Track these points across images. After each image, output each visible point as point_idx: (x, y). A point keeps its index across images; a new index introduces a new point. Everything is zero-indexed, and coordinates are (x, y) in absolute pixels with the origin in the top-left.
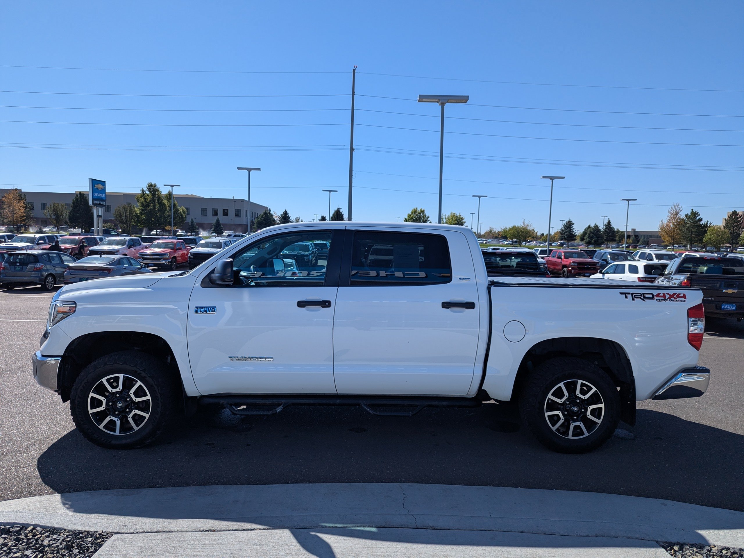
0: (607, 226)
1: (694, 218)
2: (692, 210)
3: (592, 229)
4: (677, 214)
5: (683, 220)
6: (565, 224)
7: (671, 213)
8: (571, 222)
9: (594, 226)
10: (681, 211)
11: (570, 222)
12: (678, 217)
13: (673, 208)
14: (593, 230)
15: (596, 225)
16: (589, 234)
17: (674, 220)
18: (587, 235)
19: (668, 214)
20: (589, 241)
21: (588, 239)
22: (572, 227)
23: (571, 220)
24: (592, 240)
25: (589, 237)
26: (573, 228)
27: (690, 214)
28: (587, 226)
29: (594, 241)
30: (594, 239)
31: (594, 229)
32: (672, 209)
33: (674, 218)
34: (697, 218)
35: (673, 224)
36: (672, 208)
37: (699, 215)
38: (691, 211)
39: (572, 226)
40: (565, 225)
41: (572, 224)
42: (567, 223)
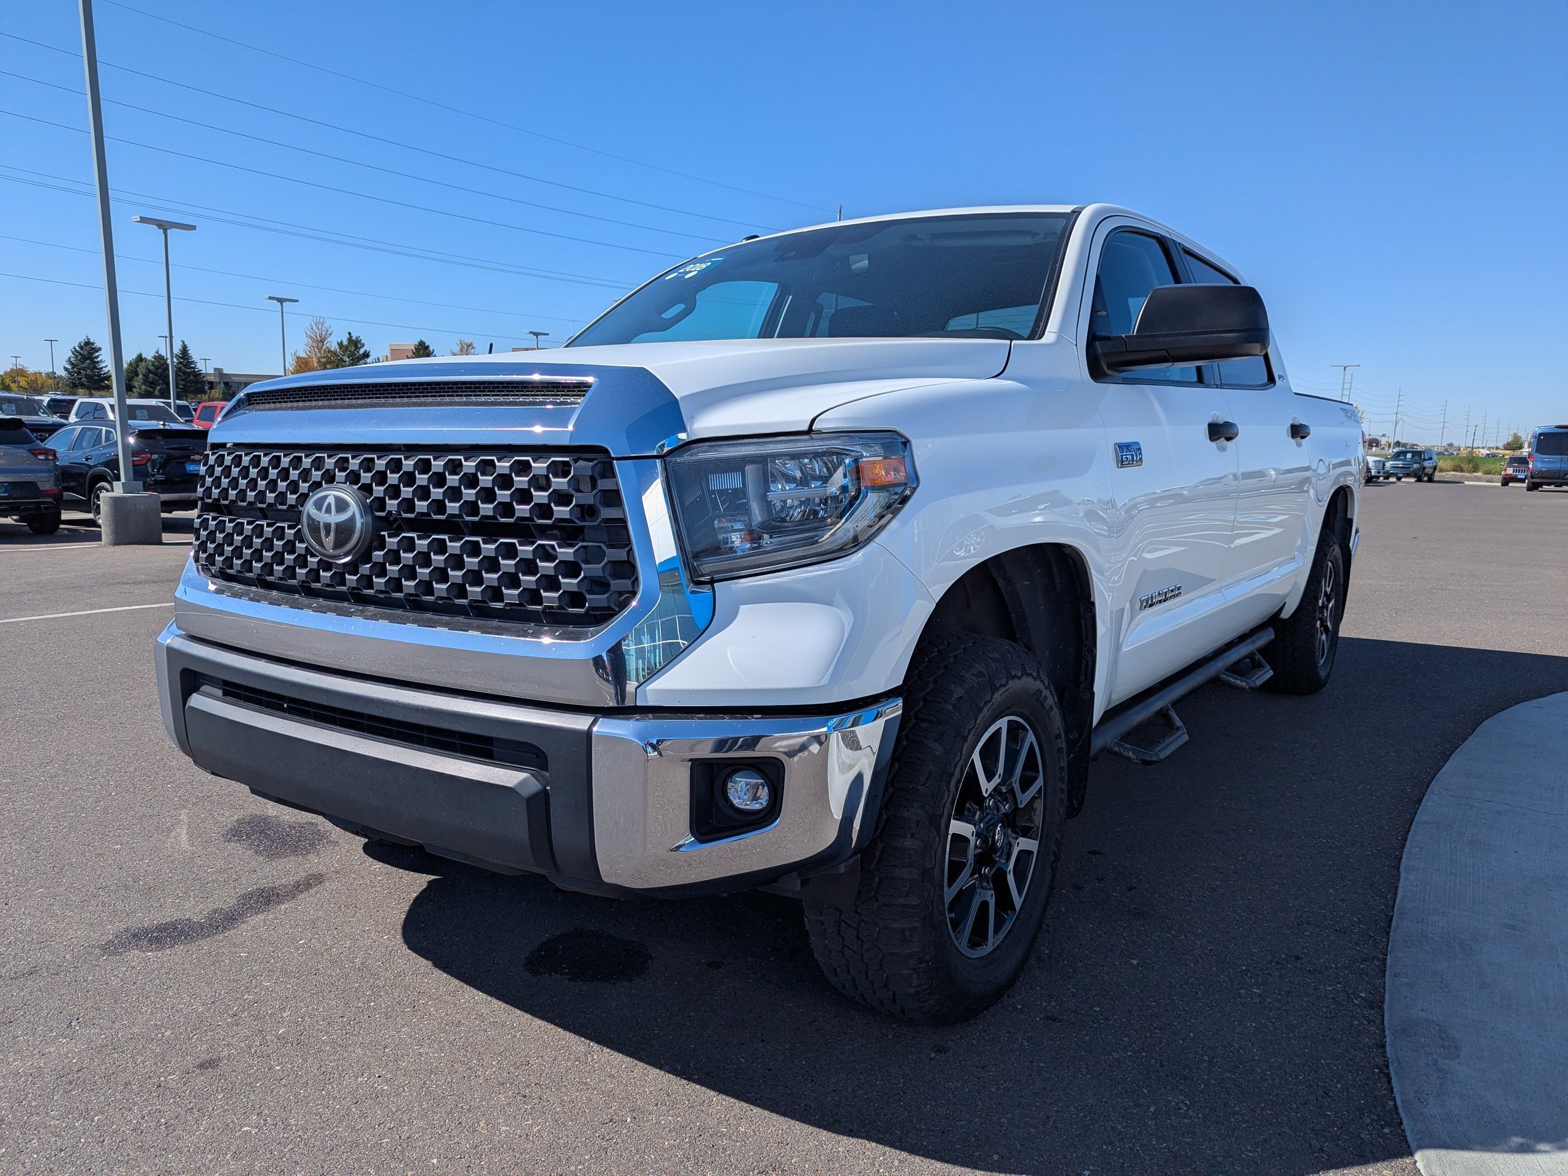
0: (182, 358)
1: (355, 350)
2: (350, 333)
3: (151, 364)
4: (322, 341)
5: (334, 353)
6: (78, 349)
7: (311, 338)
8: (93, 344)
9: (155, 357)
10: (330, 334)
11: (88, 343)
12: (324, 347)
13: (315, 328)
14: (153, 365)
15: (160, 355)
16: (144, 375)
17: (320, 352)
18: (141, 376)
19: (306, 340)
20: (146, 391)
21: (143, 387)
22: (98, 357)
23: (92, 341)
24: (154, 389)
25: (146, 381)
26: (99, 359)
27: (345, 343)
28: (134, 356)
29: (159, 391)
30: (158, 388)
31: (156, 363)
32: (312, 329)
33: (320, 349)
34: (362, 351)
35: (319, 362)
36: (311, 326)
37: (363, 345)
38: (348, 336)
39: (97, 354)
40: (77, 352)
41: (94, 349)
42: (81, 348)
